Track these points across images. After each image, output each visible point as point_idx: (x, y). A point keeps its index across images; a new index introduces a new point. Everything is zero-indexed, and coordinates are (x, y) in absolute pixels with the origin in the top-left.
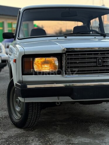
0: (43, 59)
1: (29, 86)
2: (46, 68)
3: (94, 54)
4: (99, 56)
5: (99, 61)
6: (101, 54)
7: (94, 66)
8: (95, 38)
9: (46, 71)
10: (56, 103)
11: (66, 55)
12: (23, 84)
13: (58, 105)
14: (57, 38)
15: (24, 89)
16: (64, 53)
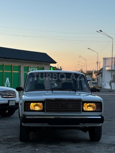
0: (35, 104)
1: (27, 117)
2: (37, 108)
3: (61, 102)
4: (63, 103)
5: (63, 106)
6: (65, 102)
7: (61, 108)
9: (37, 110)
12: (24, 116)
15: (25, 118)
16: (45, 101)
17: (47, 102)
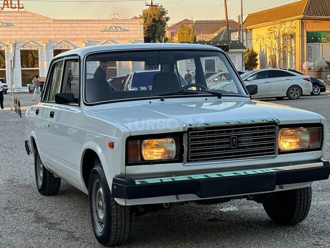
4: (233, 134)
5: (233, 141)
6: (235, 131)
7: (226, 149)
8: (206, 99)
10: (164, 205)
11: (188, 135)
13: (167, 207)
14: (150, 102)
15: (132, 186)
16: (185, 132)
17: (192, 134)
